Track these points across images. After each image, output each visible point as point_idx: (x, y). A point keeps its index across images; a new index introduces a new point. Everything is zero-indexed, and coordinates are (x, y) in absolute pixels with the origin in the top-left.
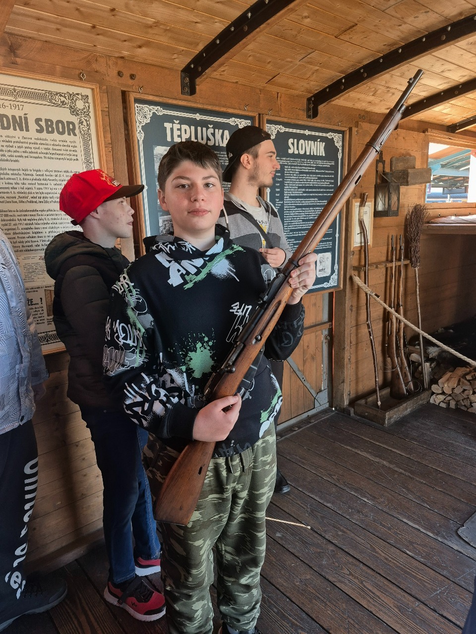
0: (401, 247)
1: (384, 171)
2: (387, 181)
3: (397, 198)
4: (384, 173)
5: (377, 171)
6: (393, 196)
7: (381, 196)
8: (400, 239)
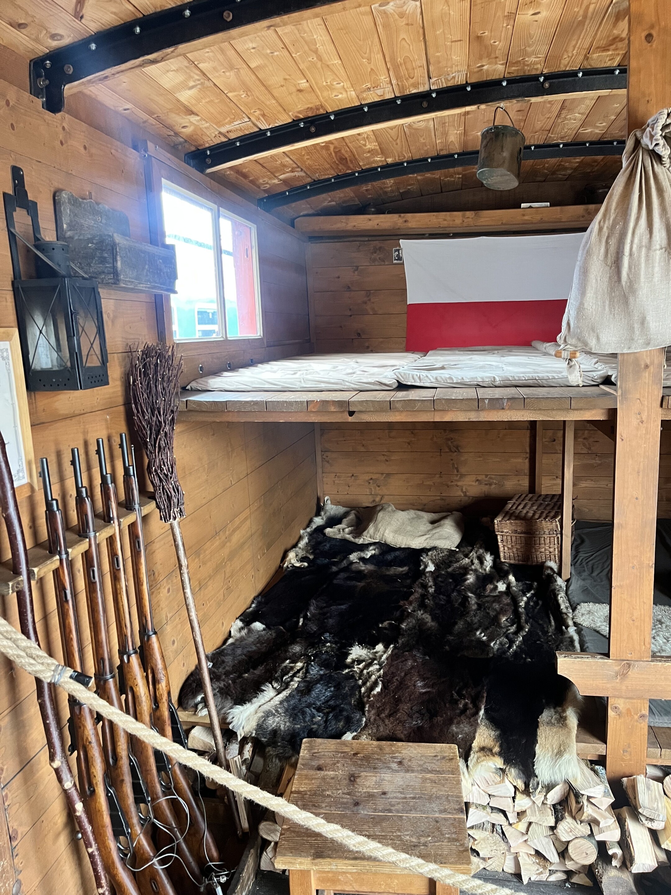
0: (126, 470)
1: (37, 239)
2: (52, 273)
3: (95, 330)
4: (39, 244)
5: (12, 236)
6: (81, 321)
7: (40, 321)
8: (121, 446)
